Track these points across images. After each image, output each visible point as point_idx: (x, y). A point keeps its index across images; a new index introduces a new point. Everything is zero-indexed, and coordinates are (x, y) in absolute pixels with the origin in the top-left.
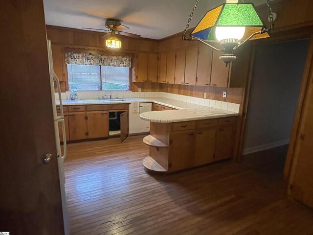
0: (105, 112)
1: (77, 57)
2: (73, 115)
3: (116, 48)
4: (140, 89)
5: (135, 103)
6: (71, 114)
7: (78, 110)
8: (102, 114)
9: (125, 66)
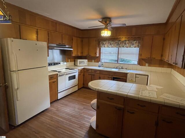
0: (111, 76)
1: (105, 43)
2: (94, 75)
3: (107, 35)
4: (147, 64)
5: (132, 74)
6: (93, 74)
7: (96, 73)
8: (108, 77)
9: (135, 47)
